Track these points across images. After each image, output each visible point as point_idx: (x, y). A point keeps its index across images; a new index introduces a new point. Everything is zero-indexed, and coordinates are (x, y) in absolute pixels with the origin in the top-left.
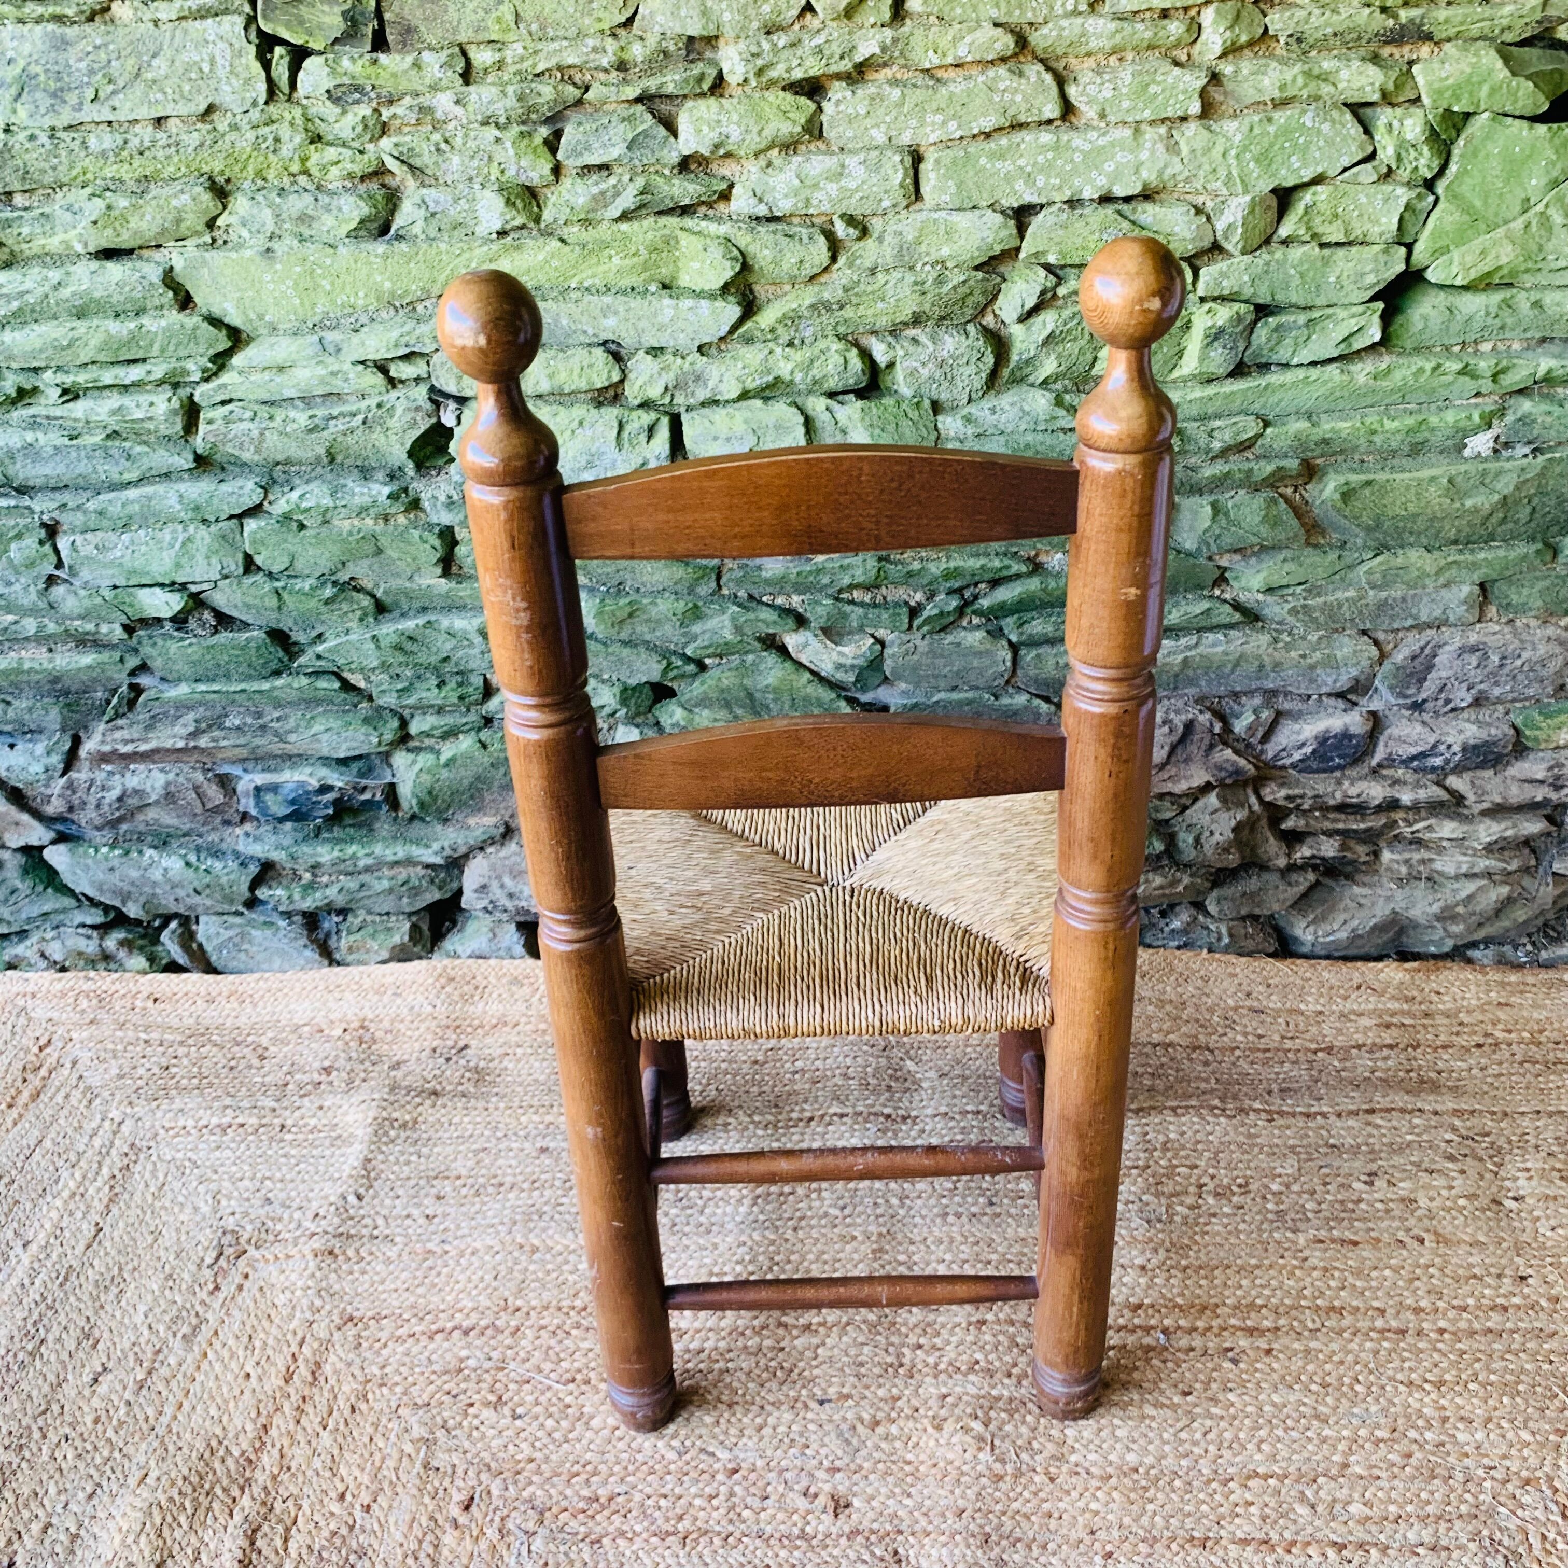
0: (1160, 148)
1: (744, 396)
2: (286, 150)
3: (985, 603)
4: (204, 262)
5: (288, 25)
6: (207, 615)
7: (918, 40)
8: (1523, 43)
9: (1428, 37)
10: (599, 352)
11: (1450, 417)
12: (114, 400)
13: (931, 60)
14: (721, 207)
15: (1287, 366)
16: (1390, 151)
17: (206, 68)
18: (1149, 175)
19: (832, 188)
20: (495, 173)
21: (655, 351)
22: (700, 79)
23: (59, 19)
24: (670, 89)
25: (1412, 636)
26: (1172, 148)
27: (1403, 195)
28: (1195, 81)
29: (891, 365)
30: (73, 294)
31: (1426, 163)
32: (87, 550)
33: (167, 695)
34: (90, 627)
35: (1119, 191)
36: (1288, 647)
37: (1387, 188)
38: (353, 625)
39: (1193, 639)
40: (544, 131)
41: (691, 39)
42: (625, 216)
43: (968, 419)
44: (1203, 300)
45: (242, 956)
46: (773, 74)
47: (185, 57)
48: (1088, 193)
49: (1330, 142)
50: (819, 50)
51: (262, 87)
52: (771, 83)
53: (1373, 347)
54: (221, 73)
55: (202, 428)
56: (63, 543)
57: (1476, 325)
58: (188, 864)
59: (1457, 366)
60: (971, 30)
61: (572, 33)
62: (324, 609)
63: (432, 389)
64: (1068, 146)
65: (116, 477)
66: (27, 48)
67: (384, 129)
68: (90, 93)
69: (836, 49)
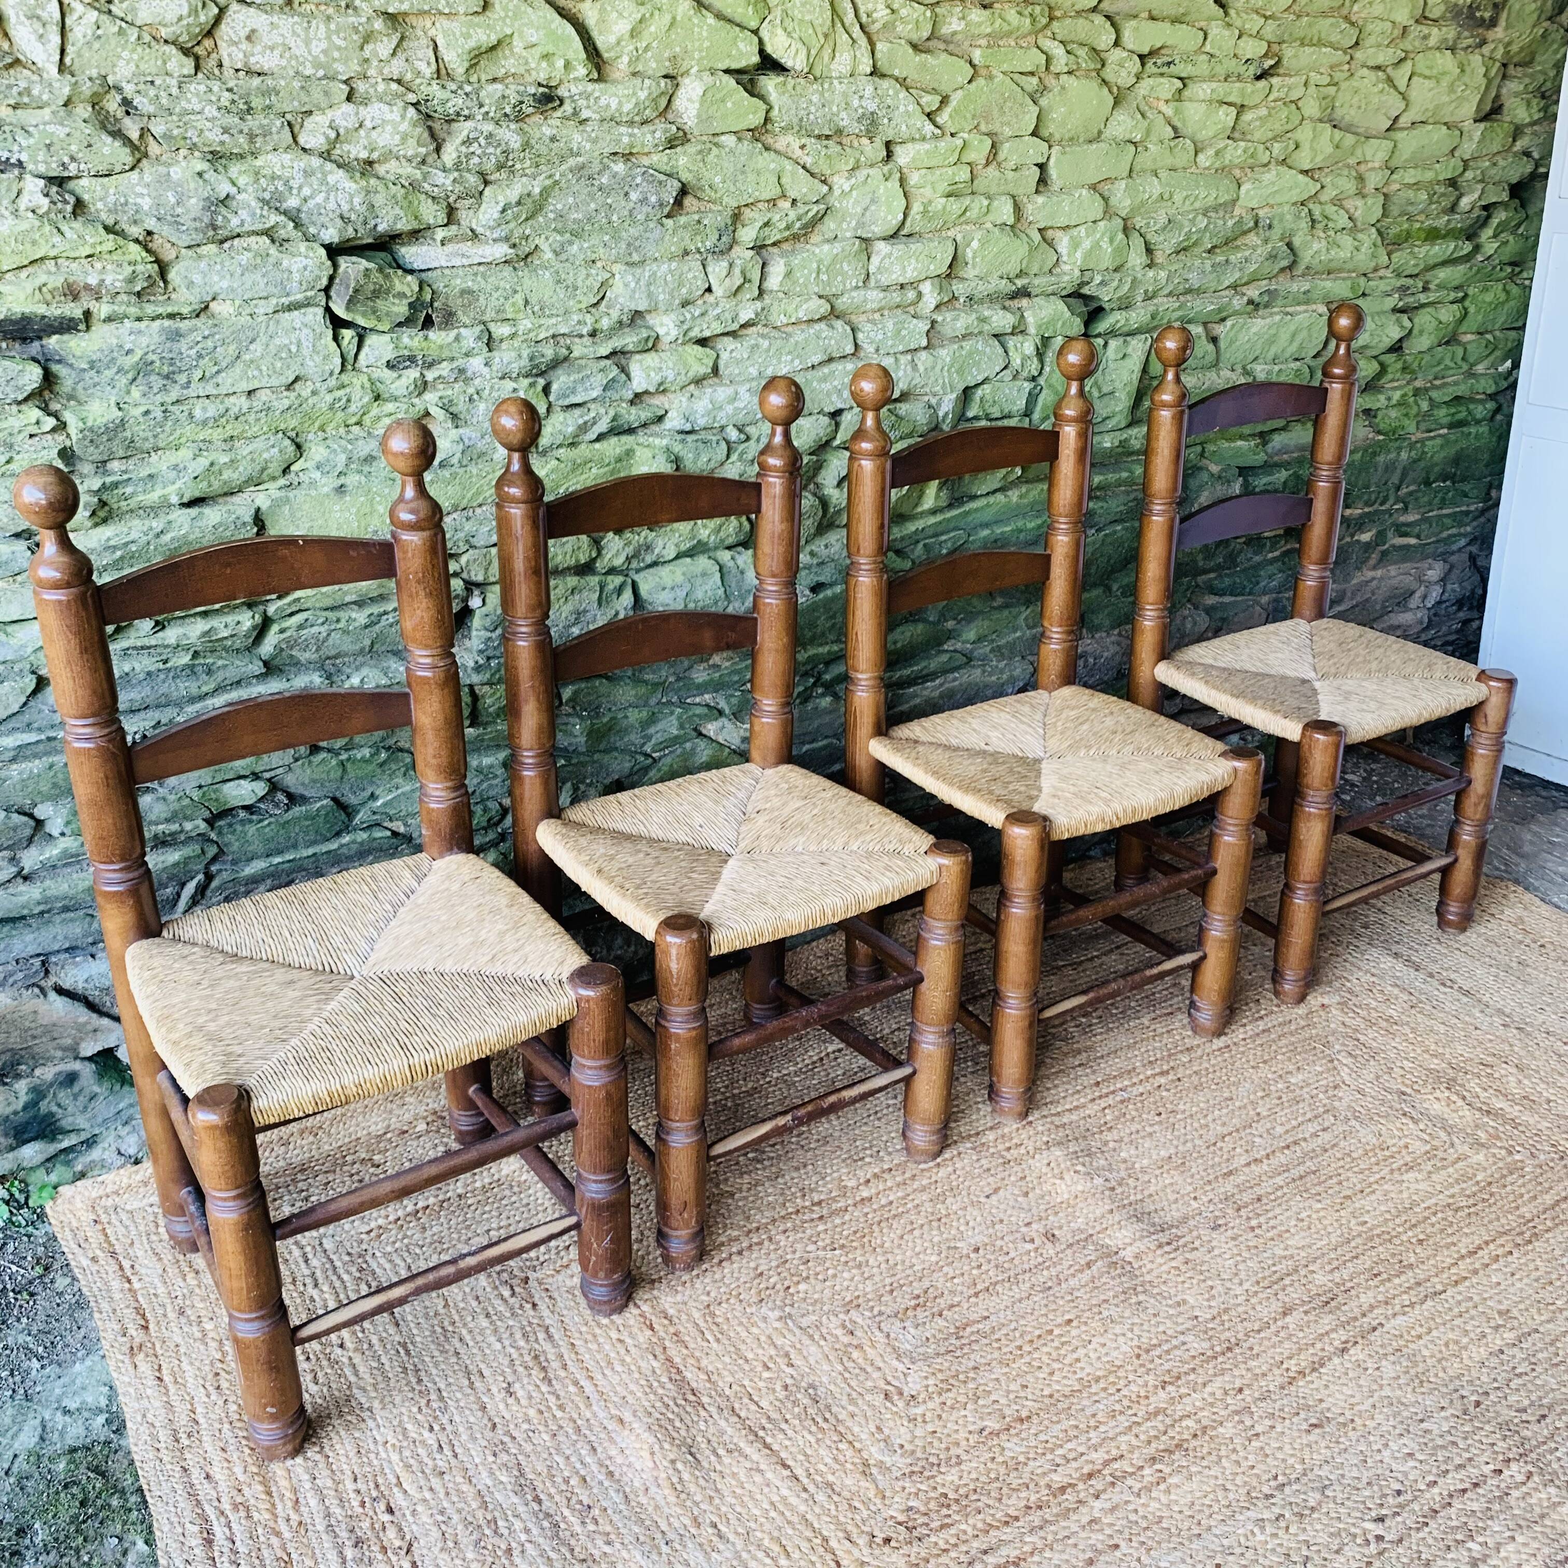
0: (909, 368)
1: (677, 557)
2: (353, 408)
3: (827, 677)
4: (288, 500)
5: (364, 315)
6: (280, 797)
7: (773, 308)
8: (1073, 296)
10: (585, 539)
13: (782, 320)
14: (659, 426)
16: (1018, 361)
17: (294, 349)
18: (904, 385)
19: (729, 409)
22: (645, 338)
23: (170, 316)
24: (630, 347)
26: (914, 367)
27: (1025, 387)
28: (924, 326)
30: (173, 539)
31: (1033, 367)
33: (243, 874)
34: (175, 827)
36: (990, 675)
37: (1018, 383)
38: (399, 780)
40: (543, 382)
41: (636, 312)
42: (600, 438)
43: (812, 554)
46: (692, 334)
47: (277, 341)
49: (989, 359)
50: (718, 317)
51: (338, 361)
52: (690, 340)
53: (1019, 478)
54: (305, 352)
55: (269, 638)
60: (807, 301)
61: (561, 312)
62: (379, 771)
63: (465, 580)
65: (194, 691)
66: (144, 341)
67: (427, 387)
68: (198, 374)
69: (728, 316)
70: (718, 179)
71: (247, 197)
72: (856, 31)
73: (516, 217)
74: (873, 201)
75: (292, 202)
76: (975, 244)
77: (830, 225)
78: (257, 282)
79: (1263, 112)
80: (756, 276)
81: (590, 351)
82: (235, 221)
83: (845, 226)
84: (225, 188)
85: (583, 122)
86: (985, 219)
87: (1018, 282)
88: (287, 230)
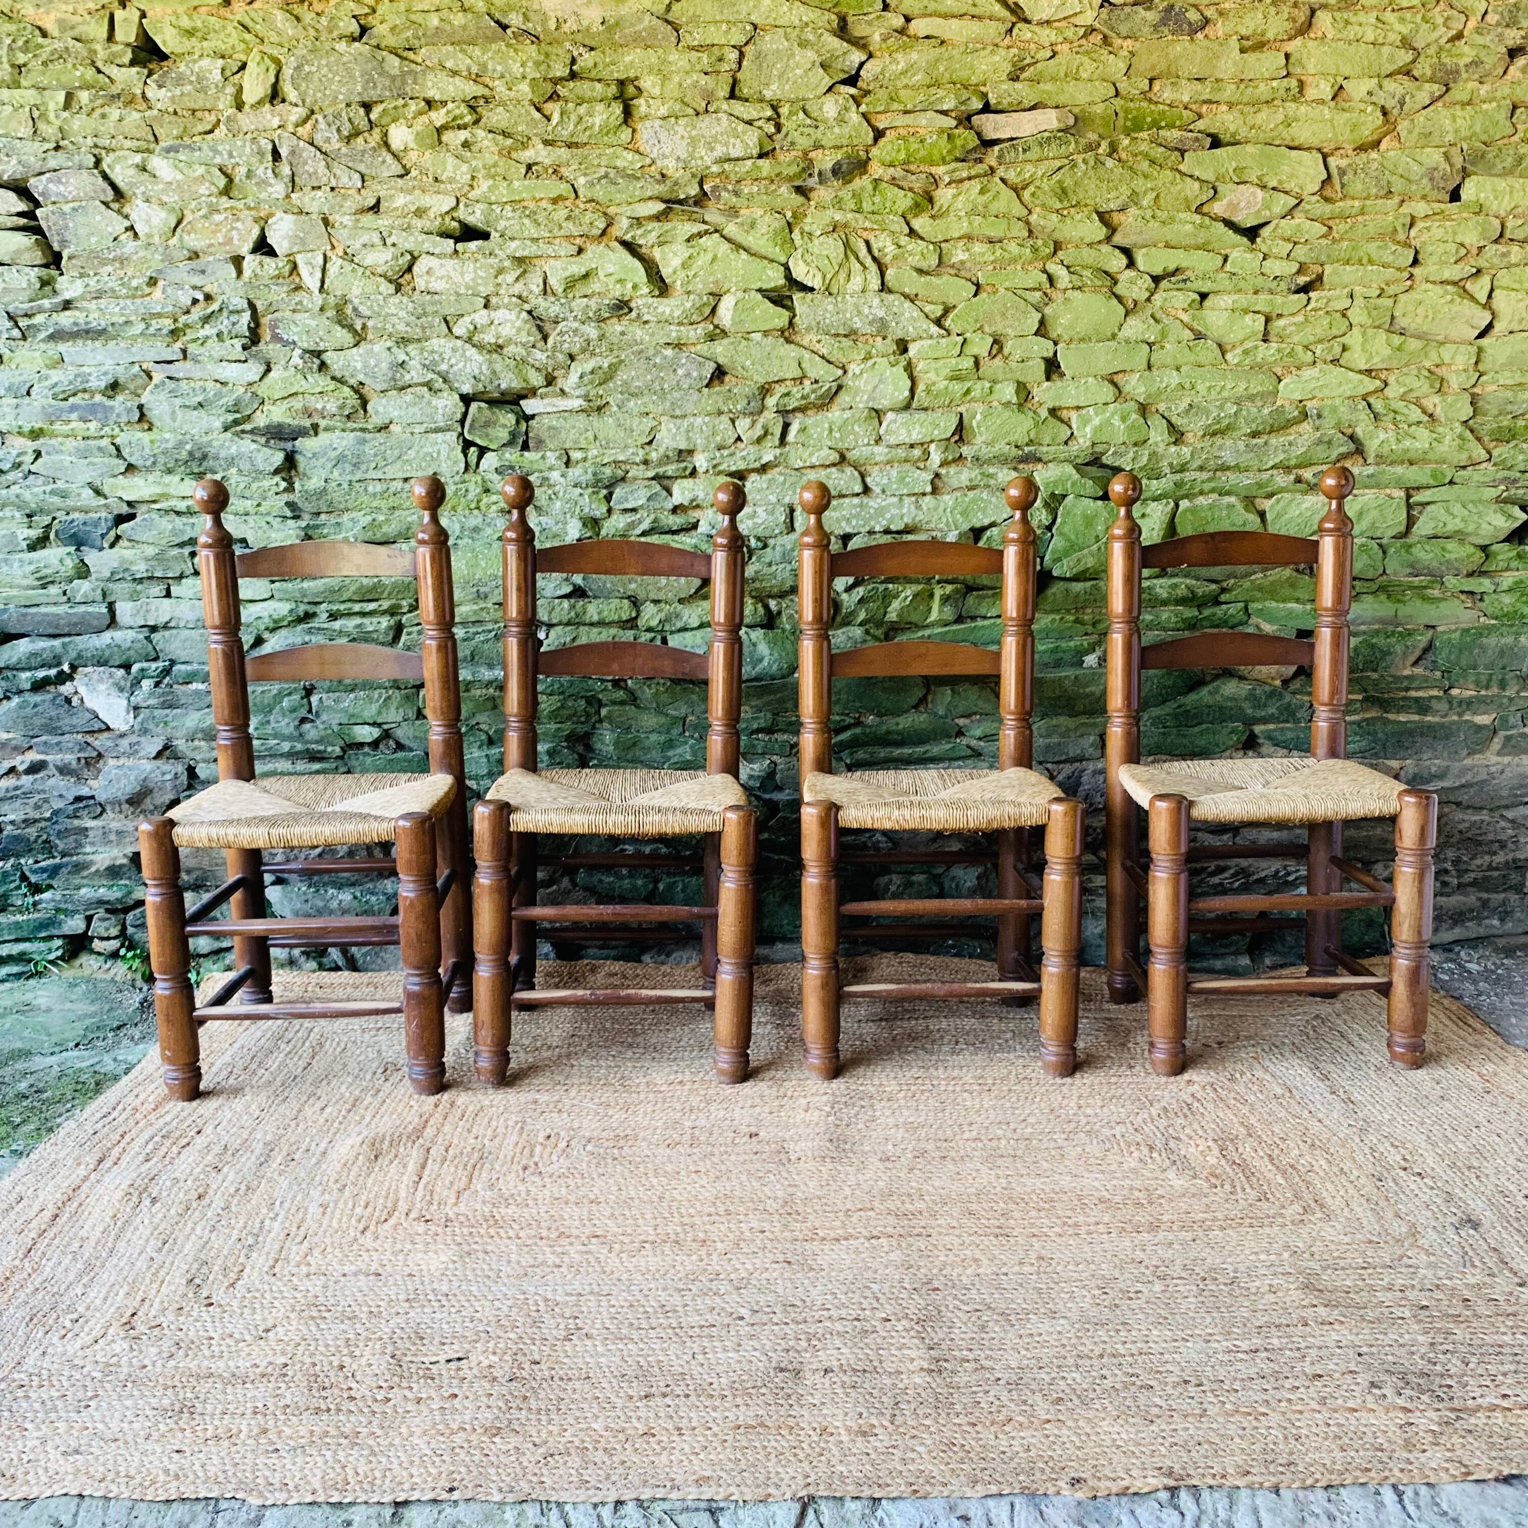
0: (913, 507)
1: (702, 626)
2: (470, 496)
5: (480, 437)
6: (392, 743)
7: (792, 456)
8: (1087, 464)
9: (1040, 460)
10: (626, 602)
11: (1072, 644)
12: (358, 620)
13: (800, 464)
14: (693, 533)
15: (985, 618)
17: (435, 455)
18: (907, 520)
19: (750, 522)
20: (578, 510)
21: (656, 602)
22: (685, 468)
23: (363, 430)
24: (670, 473)
25: (1067, 766)
26: (918, 507)
28: (928, 476)
29: (779, 613)
31: (1045, 517)
32: (328, 703)
34: (321, 748)
35: (893, 527)
38: (474, 751)
40: (605, 492)
41: (681, 451)
42: (643, 534)
44: (939, 582)
45: (379, 961)
46: (721, 468)
47: (425, 450)
48: (878, 528)
49: (997, 507)
50: (744, 458)
51: (463, 465)
52: (720, 473)
54: (442, 458)
55: (404, 638)
56: (314, 699)
57: (1082, 598)
58: (355, 897)
59: (1072, 618)
60: (818, 451)
61: (622, 446)
64: (867, 505)
66: (344, 443)
68: (373, 465)
69: (752, 457)
70: (748, 363)
71: (414, 364)
72: (868, 261)
73: (591, 382)
74: (880, 381)
75: (443, 367)
76: (978, 417)
77: (844, 398)
78: (416, 413)
79: (1300, 318)
80: (778, 431)
81: (640, 474)
82: (407, 377)
83: (858, 399)
84: (402, 357)
85: (646, 322)
86: (991, 398)
87: (1027, 449)
88: (439, 384)
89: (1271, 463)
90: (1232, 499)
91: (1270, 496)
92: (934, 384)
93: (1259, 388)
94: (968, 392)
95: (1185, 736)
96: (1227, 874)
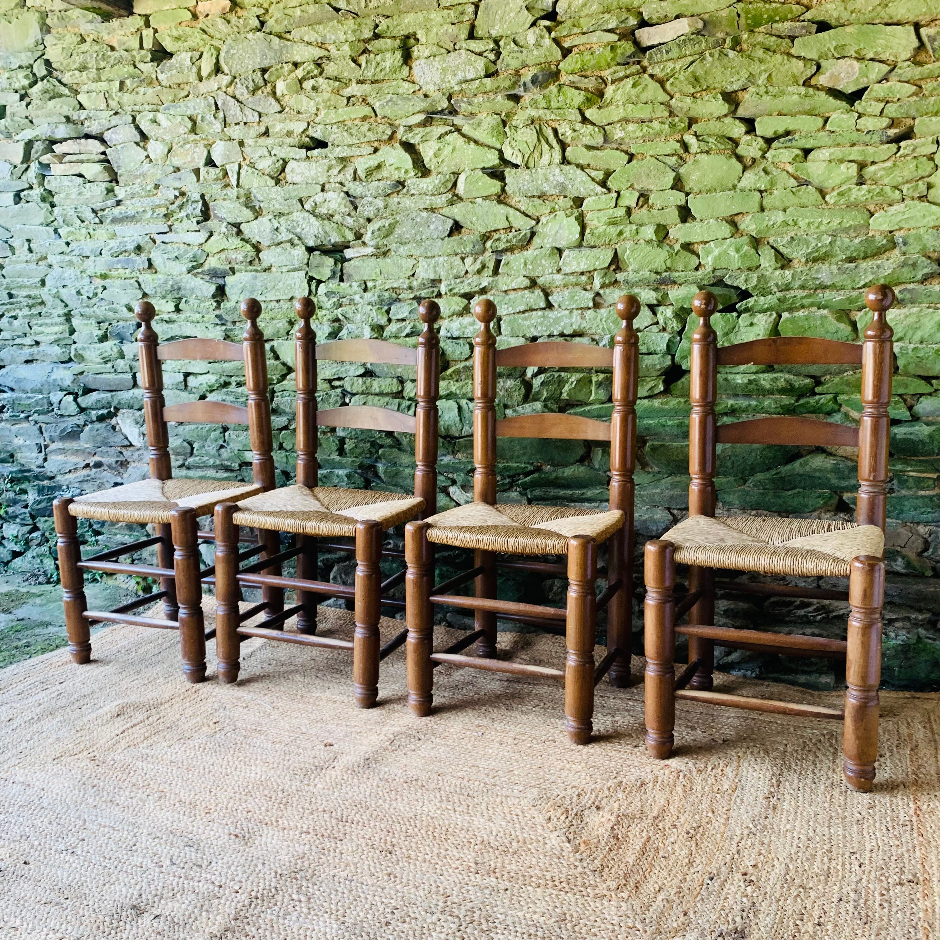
0: (579, 317)
4: (283, 346)
5: (316, 274)
7: (501, 282)
8: (710, 285)
9: (674, 282)
10: (395, 380)
13: (505, 288)
16: (663, 321)
17: (293, 286)
18: (575, 327)
19: (471, 328)
20: (370, 320)
21: (413, 380)
22: (433, 292)
23: (256, 271)
24: (423, 295)
26: (583, 318)
27: (666, 336)
28: (590, 295)
31: (675, 325)
32: (233, 436)
34: (229, 464)
35: (566, 332)
37: (662, 334)
39: (597, 504)
40: (386, 308)
41: (432, 280)
42: (407, 336)
43: (515, 411)
44: (596, 372)
46: (455, 291)
47: (288, 282)
48: (555, 333)
50: (469, 284)
51: (307, 292)
52: (454, 295)
53: (661, 393)
54: (297, 287)
56: (227, 434)
60: (517, 278)
61: (396, 278)
63: (344, 390)
64: (548, 316)
66: (246, 279)
67: (341, 306)
68: (260, 292)
69: (475, 284)
70: (474, 219)
71: (282, 229)
72: (554, 142)
73: (379, 236)
74: (560, 228)
75: (298, 230)
76: (629, 252)
77: (536, 241)
78: (283, 259)
79: (889, 164)
80: (491, 265)
81: (407, 296)
83: (545, 241)
84: (276, 225)
85: (413, 195)
86: (638, 237)
87: (664, 274)
88: (296, 241)
89: (862, 283)
90: (825, 312)
91: (860, 310)
92: (597, 228)
93: (851, 223)
94: (621, 233)
95: (779, 497)
96: (811, 609)
